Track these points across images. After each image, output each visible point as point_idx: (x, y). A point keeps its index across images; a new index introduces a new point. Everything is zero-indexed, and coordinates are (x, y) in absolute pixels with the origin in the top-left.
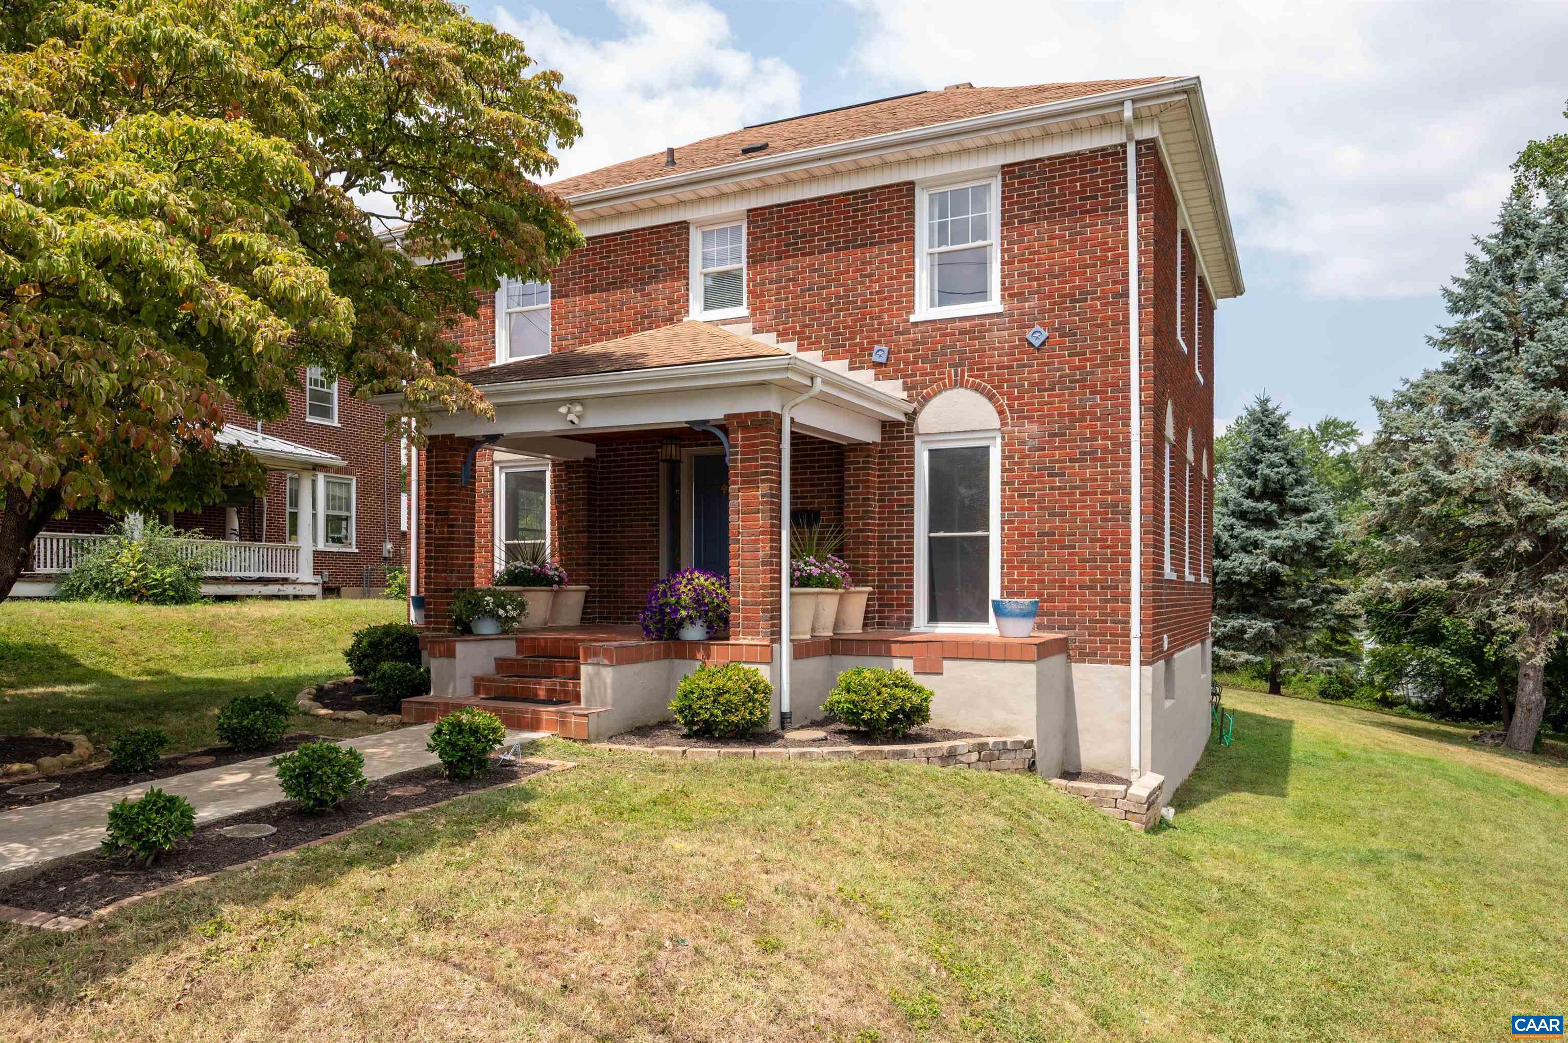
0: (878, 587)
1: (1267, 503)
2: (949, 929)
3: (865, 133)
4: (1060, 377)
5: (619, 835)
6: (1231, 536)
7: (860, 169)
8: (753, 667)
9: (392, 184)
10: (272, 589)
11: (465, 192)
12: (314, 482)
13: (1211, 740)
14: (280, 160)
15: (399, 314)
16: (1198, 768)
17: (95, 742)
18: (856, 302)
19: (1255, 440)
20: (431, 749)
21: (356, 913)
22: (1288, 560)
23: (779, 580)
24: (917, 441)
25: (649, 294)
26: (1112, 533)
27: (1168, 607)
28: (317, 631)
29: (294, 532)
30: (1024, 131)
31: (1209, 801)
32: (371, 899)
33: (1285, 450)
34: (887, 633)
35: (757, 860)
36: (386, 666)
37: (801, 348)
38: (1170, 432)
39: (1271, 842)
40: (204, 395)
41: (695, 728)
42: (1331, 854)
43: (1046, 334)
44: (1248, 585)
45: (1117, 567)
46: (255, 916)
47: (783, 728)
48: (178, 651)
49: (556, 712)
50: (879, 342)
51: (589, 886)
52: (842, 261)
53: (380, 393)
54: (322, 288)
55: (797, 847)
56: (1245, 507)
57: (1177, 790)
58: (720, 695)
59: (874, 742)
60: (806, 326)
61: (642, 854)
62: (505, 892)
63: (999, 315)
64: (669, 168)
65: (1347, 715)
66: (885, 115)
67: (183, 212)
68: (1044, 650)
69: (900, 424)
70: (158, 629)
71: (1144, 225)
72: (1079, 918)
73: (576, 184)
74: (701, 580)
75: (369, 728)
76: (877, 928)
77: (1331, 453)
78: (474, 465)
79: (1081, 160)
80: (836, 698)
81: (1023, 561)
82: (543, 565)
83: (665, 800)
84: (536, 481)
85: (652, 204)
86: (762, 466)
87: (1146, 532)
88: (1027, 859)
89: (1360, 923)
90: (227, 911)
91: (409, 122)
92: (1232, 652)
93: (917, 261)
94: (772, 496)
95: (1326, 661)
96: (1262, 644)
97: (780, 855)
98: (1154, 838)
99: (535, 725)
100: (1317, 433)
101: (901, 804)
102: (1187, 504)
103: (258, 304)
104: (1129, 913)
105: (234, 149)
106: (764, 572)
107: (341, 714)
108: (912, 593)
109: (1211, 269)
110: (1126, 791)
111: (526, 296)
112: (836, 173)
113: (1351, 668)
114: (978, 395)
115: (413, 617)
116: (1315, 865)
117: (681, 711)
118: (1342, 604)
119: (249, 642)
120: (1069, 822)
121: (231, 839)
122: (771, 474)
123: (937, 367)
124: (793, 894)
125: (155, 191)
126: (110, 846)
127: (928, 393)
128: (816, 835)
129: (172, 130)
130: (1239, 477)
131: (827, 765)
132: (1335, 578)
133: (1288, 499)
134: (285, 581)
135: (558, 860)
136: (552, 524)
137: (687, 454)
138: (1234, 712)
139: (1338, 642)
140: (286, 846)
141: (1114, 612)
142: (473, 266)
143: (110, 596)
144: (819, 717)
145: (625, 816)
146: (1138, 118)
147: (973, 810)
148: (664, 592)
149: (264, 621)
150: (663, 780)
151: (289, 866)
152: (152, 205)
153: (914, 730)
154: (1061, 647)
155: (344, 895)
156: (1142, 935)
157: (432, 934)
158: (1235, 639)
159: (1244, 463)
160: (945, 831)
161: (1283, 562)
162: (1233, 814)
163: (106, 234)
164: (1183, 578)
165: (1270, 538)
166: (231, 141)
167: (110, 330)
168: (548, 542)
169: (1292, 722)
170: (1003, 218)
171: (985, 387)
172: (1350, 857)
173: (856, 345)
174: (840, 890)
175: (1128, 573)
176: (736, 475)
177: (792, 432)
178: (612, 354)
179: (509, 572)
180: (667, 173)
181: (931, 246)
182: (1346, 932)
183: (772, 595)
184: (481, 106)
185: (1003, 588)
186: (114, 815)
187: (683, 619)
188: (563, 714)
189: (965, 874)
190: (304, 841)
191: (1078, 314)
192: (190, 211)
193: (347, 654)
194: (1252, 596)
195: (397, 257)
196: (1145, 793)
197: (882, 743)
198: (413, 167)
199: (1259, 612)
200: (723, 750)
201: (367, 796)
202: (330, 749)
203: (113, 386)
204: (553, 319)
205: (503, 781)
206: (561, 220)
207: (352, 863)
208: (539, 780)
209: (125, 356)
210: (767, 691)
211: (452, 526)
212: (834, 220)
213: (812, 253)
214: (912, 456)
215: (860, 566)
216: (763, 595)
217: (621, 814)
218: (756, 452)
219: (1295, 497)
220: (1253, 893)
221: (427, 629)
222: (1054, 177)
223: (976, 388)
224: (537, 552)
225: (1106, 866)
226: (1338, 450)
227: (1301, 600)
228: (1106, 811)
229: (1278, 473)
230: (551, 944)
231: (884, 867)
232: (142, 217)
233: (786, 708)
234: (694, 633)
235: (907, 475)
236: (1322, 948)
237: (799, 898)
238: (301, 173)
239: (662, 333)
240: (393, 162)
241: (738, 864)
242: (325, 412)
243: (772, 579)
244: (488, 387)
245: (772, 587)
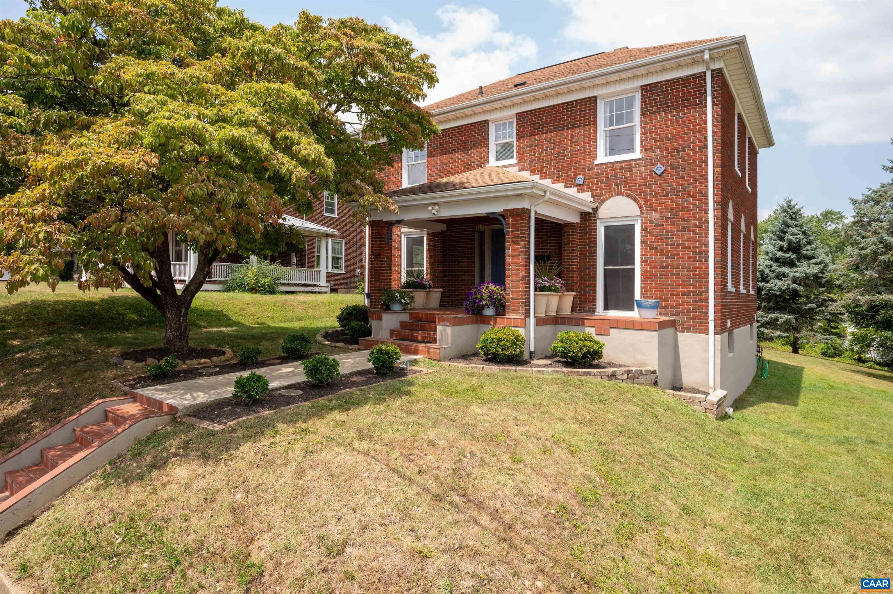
0: (579, 292)
1: (790, 254)
2: (607, 459)
3: (572, 74)
4: (671, 189)
5: (449, 404)
6: (770, 271)
7: (570, 91)
8: (516, 329)
9: (355, 108)
10: (309, 289)
11: (387, 110)
12: (327, 242)
13: (756, 375)
14: (304, 99)
15: (358, 167)
16: (748, 388)
17: (234, 352)
18: (568, 155)
19: (783, 221)
20: (369, 361)
21: (332, 431)
22: (802, 284)
23: (529, 288)
24: (598, 222)
25: (471, 154)
26: (699, 268)
27: (730, 305)
28: (327, 308)
29: (318, 264)
30: (652, 68)
31: (753, 406)
32: (339, 425)
33: (801, 226)
34: (583, 315)
35: (513, 419)
36: (353, 323)
37: (541, 178)
38: (731, 215)
39: (787, 429)
40: (272, 202)
41: (489, 357)
42: (821, 437)
43: (664, 168)
44: (780, 296)
45: (702, 285)
46: (291, 430)
47: (531, 358)
48: (270, 315)
49: (426, 347)
50: (579, 174)
51: (434, 426)
52: (561, 136)
53: (350, 202)
54: (321, 154)
55: (533, 414)
56: (778, 256)
57: (736, 399)
58: (500, 341)
59: (575, 367)
60: (544, 167)
61: (459, 413)
62: (396, 426)
63: (639, 159)
64: (480, 96)
65: (837, 366)
66: (583, 65)
67: (264, 124)
68: (662, 325)
69: (590, 214)
70: (262, 305)
71: (715, 112)
72: (676, 460)
73: (438, 105)
74: (492, 287)
75: (346, 351)
76: (570, 456)
77: (829, 228)
78: (391, 234)
79: (682, 81)
80: (556, 345)
81: (652, 281)
82: (422, 279)
83: (472, 389)
84: (419, 241)
85: (472, 113)
86: (521, 234)
87: (717, 267)
88: (651, 429)
89: (836, 474)
90: (280, 426)
91: (363, 81)
92: (771, 330)
93: (598, 134)
94: (526, 248)
95: (825, 337)
96: (787, 327)
97: (524, 418)
98: (721, 422)
99: (416, 352)
100: (820, 217)
101: (586, 397)
102: (742, 253)
103: (294, 162)
104: (704, 459)
105: (285, 96)
106: (522, 284)
107: (333, 344)
108: (595, 296)
109: (755, 133)
110: (706, 398)
111: (416, 157)
112: (558, 94)
113: (839, 341)
114: (629, 199)
115: (366, 302)
116: (812, 443)
117: (482, 349)
118: (833, 307)
119: (299, 312)
120: (674, 412)
121: (284, 396)
122: (525, 237)
123: (608, 186)
124: (530, 436)
125: (253, 115)
126: (235, 395)
127: (604, 199)
128: (543, 409)
129: (260, 89)
130: (775, 240)
131: (551, 377)
132: (830, 293)
133: (802, 252)
134: (315, 285)
135: (421, 413)
136: (427, 261)
137: (488, 229)
138: (769, 361)
139: (832, 327)
140: (306, 400)
141: (700, 307)
142: (391, 144)
143: (244, 290)
144: (549, 354)
145: (453, 395)
146: (712, 58)
147: (623, 402)
148: (475, 292)
149: (305, 302)
150: (472, 380)
151: (306, 409)
152: (251, 121)
153: (595, 362)
154: (672, 324)
155: (328, 422)
156: (711, 471)
157: (363, 443)
158: (772, 324)
159: (778, 233)
160: (608, 412)
161: (800, 285)
162: (766, 413)
163: (233, 134)
164: (740, 291)
165: (792, 272)
166: (284, 92)
167: (235, 175)
168: (425, 269)
169: (803, 368)
170: (642, 112)
171: (632, 195)
172: (832, 439)
173: (568, 176)
174: (553, 436)
175: (707, 287)
176: (509, 238)
177: (536, 218)
178: (452, 182)
179: (407, 283)
180: (479, 98)
181: (605, 127)
182: (827, 478)
183: (525, 295)
184: (393, 72)
185: (642, 294)
186: (236, 382)
187: (483, 305)
188: (429, 348)
189: (617, 433)
190: (313, 398)
191: (680, 158)
192: (268, 123)
193: (338, 318)
194: (782, 302)
195: (358, 141)
196: (716, 400)
197: (579, 368)
198: (364, 101)
199: (786, 310)
200: (501, 368)
201: (341, 380)
202: (325, 358)
203: (235, 198)
204: (427, 167)
205: (400, 377)
206: (429, 122)
207: (332, 409)
208: (416, 377)
209: (241, 186)
210: (523, 340)
211: (382, 261)
212: (557, 116)
213: (547, 133)
214: (596, 229)
215: (570, 282)
216: (521, 295)
217: (451, 394)
218: (518, 227)
219: (806, 251)
220: (775, 454)
221: (371, 307)
222: (668, 90)
223: (628, 196)
224: (420, 273)
225: (693, 435)
226: (833, 226)
227: (810, 305)
228: (695, 407)
229: (797, 238)
230: (416, 451)
231: (575, 427)
232: (248, 126)
233: (532, 349)
234: (489, 312)
235: (594, 238)
236: (813, 486)
237: (532, 438)
238: (313, 104)
239: (476, 172)
240: (356, 99)
241: (504, 421)
242: (332, 211)
243: (526, 287)
244: (397, 198)
245: (526, 291)
